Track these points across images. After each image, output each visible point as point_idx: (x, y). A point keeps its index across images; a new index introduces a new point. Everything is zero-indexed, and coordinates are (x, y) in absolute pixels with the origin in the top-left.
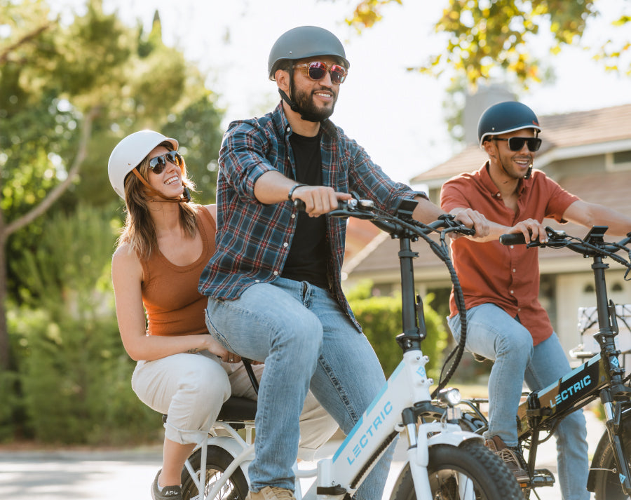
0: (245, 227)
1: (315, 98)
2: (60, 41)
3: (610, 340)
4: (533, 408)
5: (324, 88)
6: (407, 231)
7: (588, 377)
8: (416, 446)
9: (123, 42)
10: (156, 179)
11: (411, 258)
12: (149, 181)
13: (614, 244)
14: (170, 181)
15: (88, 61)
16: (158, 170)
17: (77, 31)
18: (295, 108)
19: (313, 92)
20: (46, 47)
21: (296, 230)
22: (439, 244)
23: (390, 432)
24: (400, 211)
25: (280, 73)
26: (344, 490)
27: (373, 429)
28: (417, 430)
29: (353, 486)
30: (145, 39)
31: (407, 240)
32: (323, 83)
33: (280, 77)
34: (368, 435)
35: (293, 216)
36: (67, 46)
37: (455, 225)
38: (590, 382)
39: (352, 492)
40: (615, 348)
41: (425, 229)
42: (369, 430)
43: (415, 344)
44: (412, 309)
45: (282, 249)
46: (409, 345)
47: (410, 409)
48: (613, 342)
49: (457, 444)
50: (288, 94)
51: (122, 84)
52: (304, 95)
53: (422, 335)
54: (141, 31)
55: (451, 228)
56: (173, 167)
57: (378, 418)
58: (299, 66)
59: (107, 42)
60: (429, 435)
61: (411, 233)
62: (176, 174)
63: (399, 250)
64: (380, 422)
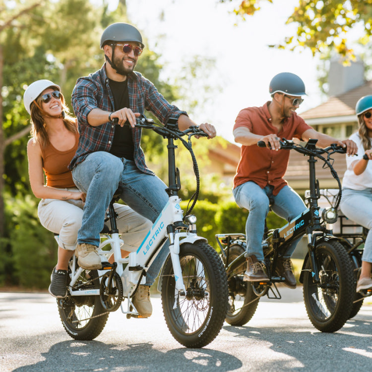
0: (89, 134)
1: (124, 62)
2: (47, 14)
3: (315, 201)
4: (275, 238)
5: (130, 58)
6: (171, 135)
7: (303, 221)
8: (173, 244)
9: (90, 16)
10: (46, 106)
11: (174, 149)
12: (42, 107)
13: (321, 150)
14: (53, 107)
15: (66, 28)
16: (46, 101)
17: (59, 8)
18: (114, 66)
19: (123, 59)
20: (38, 18)
21: (115, 134)
22: (187, 141)
23: (163, 238)
24: (168, 124)
25: (107, 47)
26: (142, 268)
27: (155, 236)
28: (174, 237)
29: (146, 266)
30: (108, 14)
31: (172, 139)
32: (129, 55)
33: (106, 49)
34: (153, 239)
35: (113, 127)
36: (51, 18)
37: (198, 131)
38: (303, 223)
39: (146, 269)
40: (317, 205)
41: (181, 134)
42: (153, 237)
43: (175, 192)
44: (174, 174)
45: (108, 144)
46: (172, 193)
47: (171, 225)
48: (317, 202)
49: (193, 243)
50: (110, 59)
51: (89, 46)
52: (119, 60)
53: (178, 188)
54: (105, 9)
55: (195, 133)
56: (55, 100)
57: (157, 230)
58: (118, 45)
59: (79, 16)
60: (181, 238)
61: (174, 136)
62: (57, 103)
63: (168, 144)
64: (158, 232)
